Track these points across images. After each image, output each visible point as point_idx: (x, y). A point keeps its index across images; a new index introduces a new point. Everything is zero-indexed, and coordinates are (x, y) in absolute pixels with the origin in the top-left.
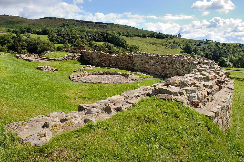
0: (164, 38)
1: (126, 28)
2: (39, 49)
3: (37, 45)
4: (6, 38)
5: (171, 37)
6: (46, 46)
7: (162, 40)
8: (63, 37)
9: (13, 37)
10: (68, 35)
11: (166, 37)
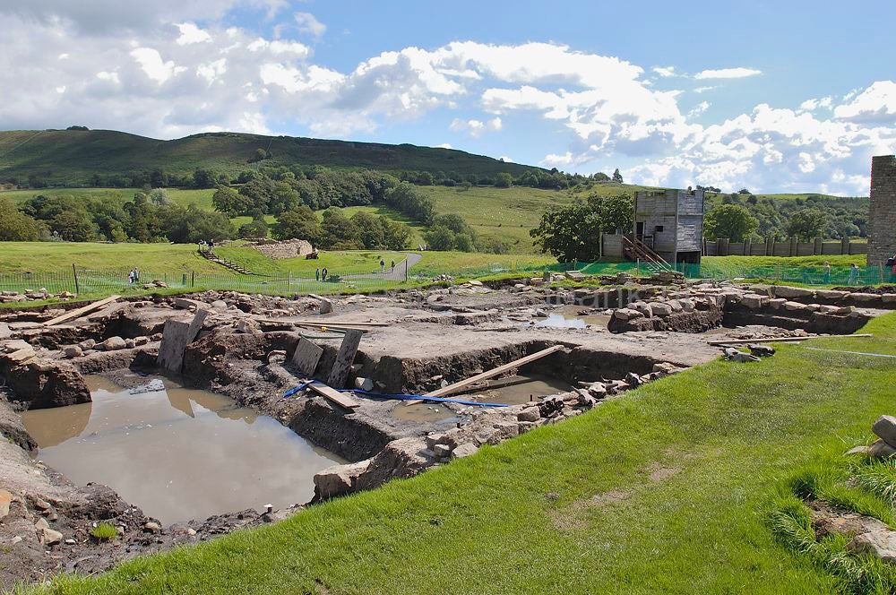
0: (564, 186)
1: (451, 158)
2: (195, 233)
3: (189, 224)
4: (110, 207)
5: (587, 184)
6: (211, 226)
7: (558, 193)
8: (254, 197)
9: (126, 204)
10: (269, 191)
11: (572, 184)
